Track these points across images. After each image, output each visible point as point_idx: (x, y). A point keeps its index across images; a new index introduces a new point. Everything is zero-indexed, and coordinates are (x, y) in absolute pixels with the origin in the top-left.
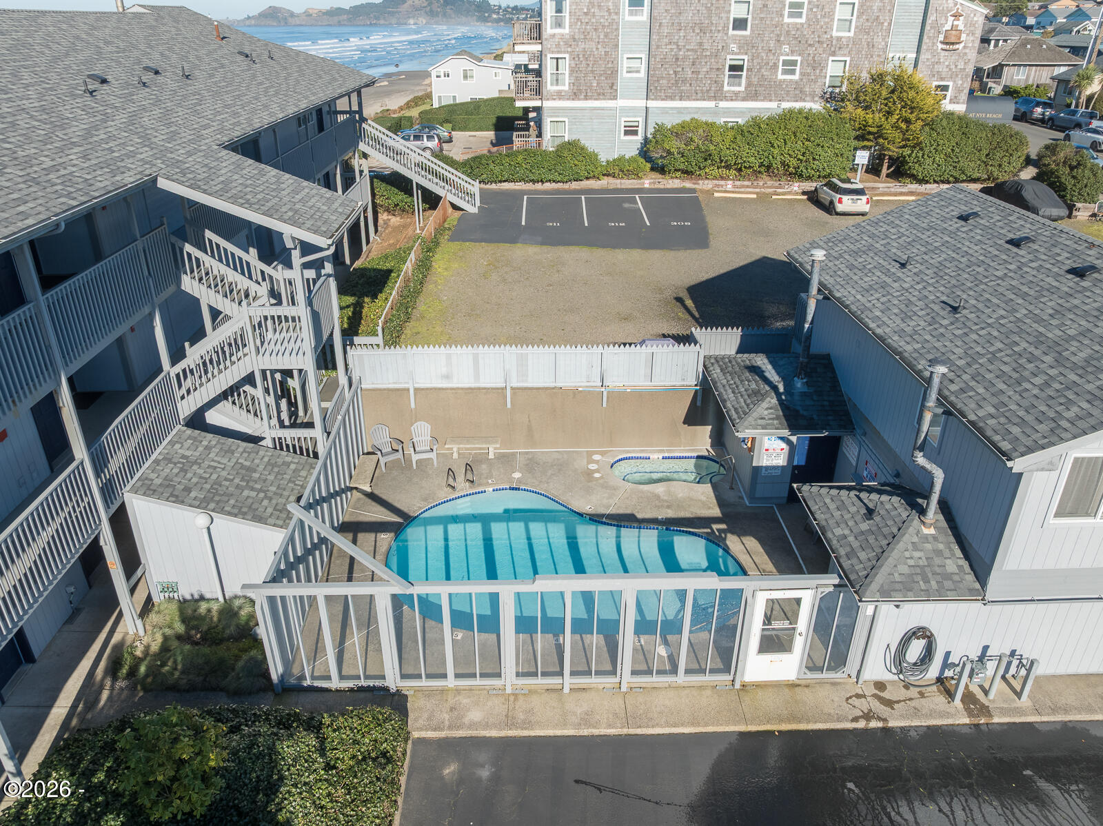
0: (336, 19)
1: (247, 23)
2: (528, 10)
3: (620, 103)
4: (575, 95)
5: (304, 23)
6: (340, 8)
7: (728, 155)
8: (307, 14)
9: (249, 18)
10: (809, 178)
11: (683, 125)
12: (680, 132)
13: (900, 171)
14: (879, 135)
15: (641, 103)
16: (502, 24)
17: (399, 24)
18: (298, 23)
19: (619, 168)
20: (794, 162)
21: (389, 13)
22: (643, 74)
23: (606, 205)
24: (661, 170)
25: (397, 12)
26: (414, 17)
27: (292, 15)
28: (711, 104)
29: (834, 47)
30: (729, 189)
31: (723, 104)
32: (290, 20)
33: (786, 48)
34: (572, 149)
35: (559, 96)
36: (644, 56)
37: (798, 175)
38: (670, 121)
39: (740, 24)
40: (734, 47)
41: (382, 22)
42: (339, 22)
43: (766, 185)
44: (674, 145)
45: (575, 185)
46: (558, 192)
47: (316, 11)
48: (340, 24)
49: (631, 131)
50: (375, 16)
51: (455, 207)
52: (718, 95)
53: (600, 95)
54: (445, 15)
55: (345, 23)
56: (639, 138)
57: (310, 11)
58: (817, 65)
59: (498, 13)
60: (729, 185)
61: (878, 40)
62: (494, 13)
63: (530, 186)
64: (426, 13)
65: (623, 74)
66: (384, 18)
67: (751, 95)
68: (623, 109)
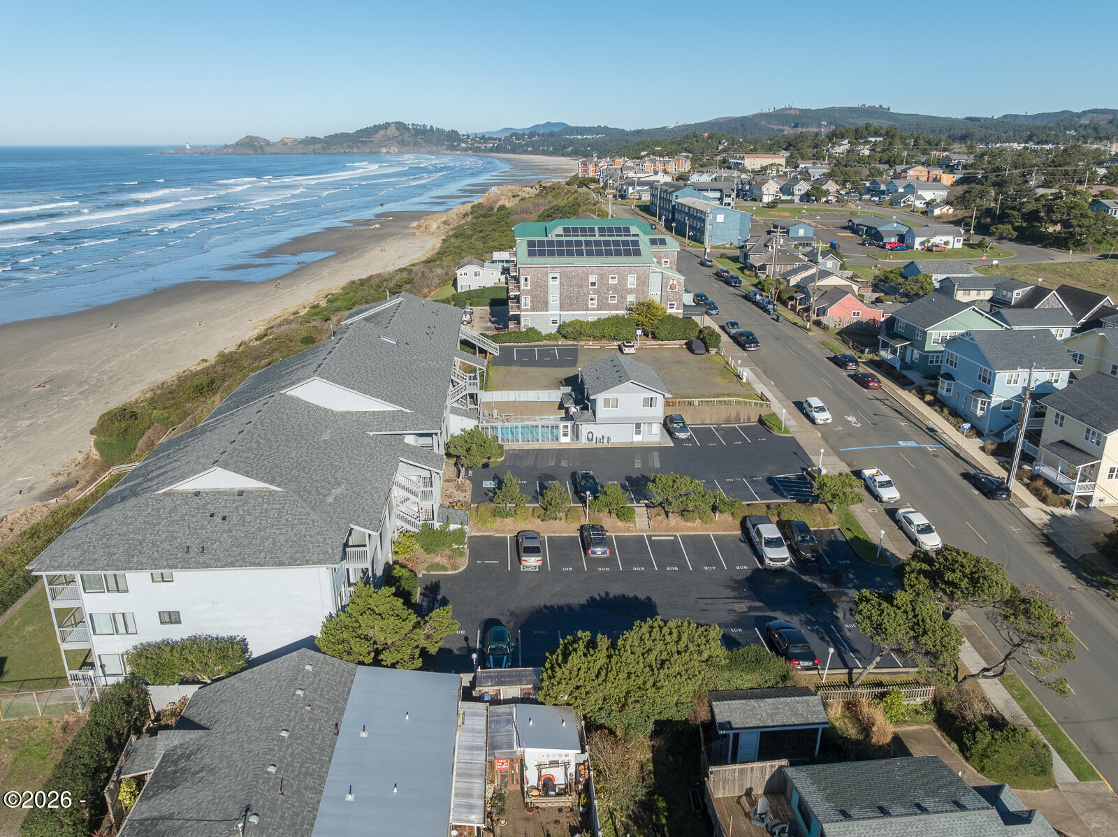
0: (311, 148)
1: (225, 151)
2: (495, 139)
3: (549, 312)
4: (532, 310)
5: (279, 151)
6: (315, 138)
7: (589, 332)
8: (283, 142)
9: (226, 146)
10: (620, 340)
11: (572, 322)
12: (572, 324)
13: (654, 337)
14: (643, 325)
15: (558, 312)
16: (470, 152)
17: (371, 153)
18: (274, 151)
19: (550, 337)
20: (613, 335)
21: (362, 142)
22: (558, 302)
23: (545, 352)
24: (565, 337)
25: (370, 141)
26: (385, 146)
27: (268, 144)
28: (584, 312)
29: (630, 291)
30: (591, 344)
31: (589, 312)
32: (267, 149)
33: (611, 292)
34: (531, 330)
35: (527, 310)
36: (558, 296)
37: (615, 339)
38: (568, 320)
39: (593, 284)
40: (591, 292)
41: (355, 150)
42: (314, 150)
43: (605, 343)
44: (569, 329)
45: (533, 344)
46: (527, 346)
47: (291, 141)
48: (314, 152)
49: (554, 322)
50: (348, 145)
51: (490, 353)
52: (587, 309)
53: (542, 310)
54: (415, 144)
55: (320, 151)
56: (558, 325)
57: (286, 141)
58: (623, 298)
59: (467, 142)
60: (591, 343)
61: (645, 289)
62: (463, 142)
63: (516, 344)
64: (398, 142)
65: (551, 302)
66: (358, 147)
67: (599, 308)
68: (551, 315)
